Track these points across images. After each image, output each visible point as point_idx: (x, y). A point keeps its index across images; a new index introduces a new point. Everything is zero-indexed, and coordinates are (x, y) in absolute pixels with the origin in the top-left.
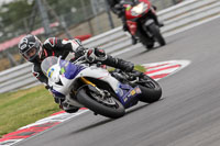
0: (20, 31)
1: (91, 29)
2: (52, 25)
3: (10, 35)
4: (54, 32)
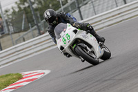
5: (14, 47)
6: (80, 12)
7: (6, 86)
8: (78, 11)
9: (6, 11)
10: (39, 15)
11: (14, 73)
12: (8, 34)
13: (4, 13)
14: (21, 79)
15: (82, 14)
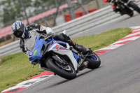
0: (53, 6)
1: (98, 5)
2: (72, 2)
3: (46, 8)
4: (74, 7)
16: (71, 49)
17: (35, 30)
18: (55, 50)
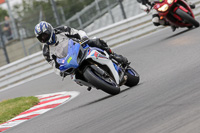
5: (26, 58)
6: (122, 8)
7: (15, 115)
8: (119, 6)
9: (16, 7)
10: (62, 12)
11: (27, 96)
12: (19, 40)
13: (12, 8)
14: (37, 104)
15: (125, 10)
16: (111, 58)
17: (63, 34)
18: (94, 58)
